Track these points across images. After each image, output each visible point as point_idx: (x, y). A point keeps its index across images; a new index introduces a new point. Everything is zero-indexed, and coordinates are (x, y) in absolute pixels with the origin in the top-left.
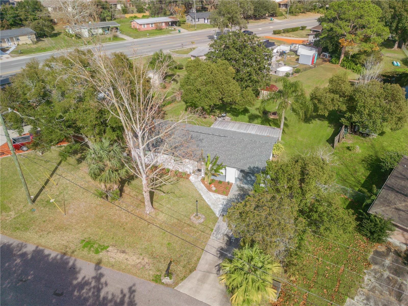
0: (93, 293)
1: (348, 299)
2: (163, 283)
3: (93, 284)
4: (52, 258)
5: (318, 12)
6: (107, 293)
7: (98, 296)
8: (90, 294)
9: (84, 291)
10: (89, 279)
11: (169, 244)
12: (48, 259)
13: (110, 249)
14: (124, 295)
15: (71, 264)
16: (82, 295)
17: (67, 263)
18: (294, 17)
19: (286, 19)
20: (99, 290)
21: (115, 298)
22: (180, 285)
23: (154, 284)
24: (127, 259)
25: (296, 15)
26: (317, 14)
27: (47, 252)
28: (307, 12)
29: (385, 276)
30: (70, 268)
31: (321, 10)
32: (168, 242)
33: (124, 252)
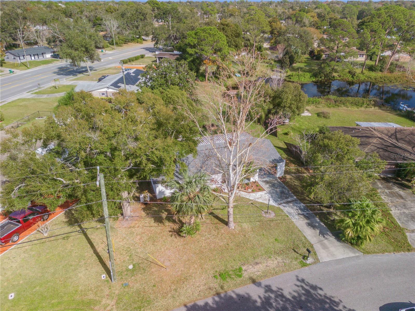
0: (282, 300)
1: (391, 212)
2: (310, 264)
3: (273, 296)
4: (213, 303)
5: (137, 43)
6: (290, 293)
7: (287, 300)
8: (281, 303)
9: (274, 304)
10: (265, 296)
11: (276, 240)
12: (210, 306)
13: (244, 268)
14: (302, 287)
15: (234, 296)
16: (278, 308)
17: (231, 298)
18: (120, 48)
19: (115, 50)
20: (282, 296)
21: (300, 292)
22: (319, 258)
23: (306, 267)
24: (267, 266)
25: (121, 46)
26: (137, 44)
27: (201, 303)
28: (129, 43)
29: (388, 192)
30: (239, 300)
31: (139, 40)
32: (274, 239)
33: (257, 263)
